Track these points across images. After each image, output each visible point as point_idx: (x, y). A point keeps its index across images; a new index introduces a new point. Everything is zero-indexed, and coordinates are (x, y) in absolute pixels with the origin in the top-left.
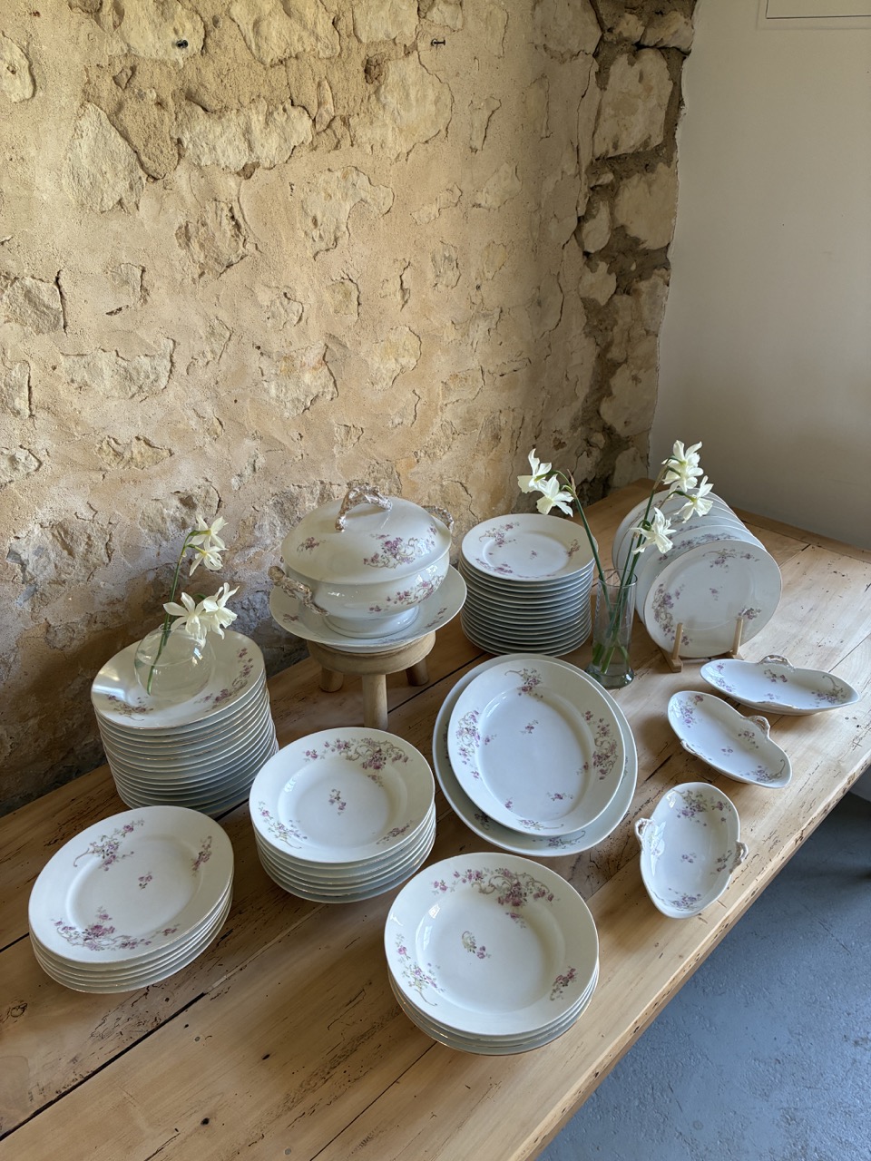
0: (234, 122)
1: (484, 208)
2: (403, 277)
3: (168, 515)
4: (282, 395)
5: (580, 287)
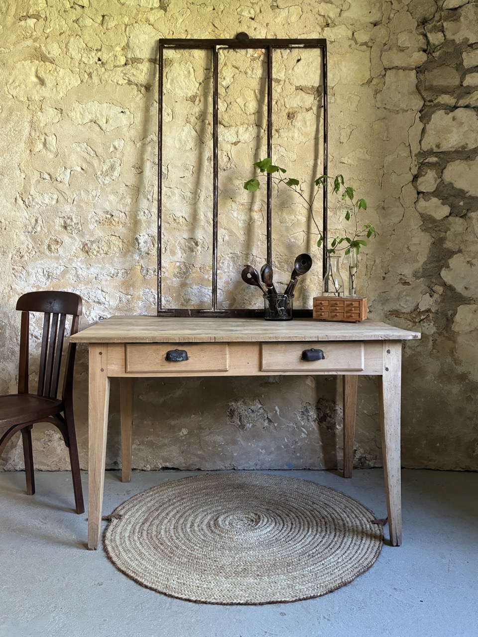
0: (233, 130)
1: (347, 164)
4: (239, 217)
5: (418, 207)
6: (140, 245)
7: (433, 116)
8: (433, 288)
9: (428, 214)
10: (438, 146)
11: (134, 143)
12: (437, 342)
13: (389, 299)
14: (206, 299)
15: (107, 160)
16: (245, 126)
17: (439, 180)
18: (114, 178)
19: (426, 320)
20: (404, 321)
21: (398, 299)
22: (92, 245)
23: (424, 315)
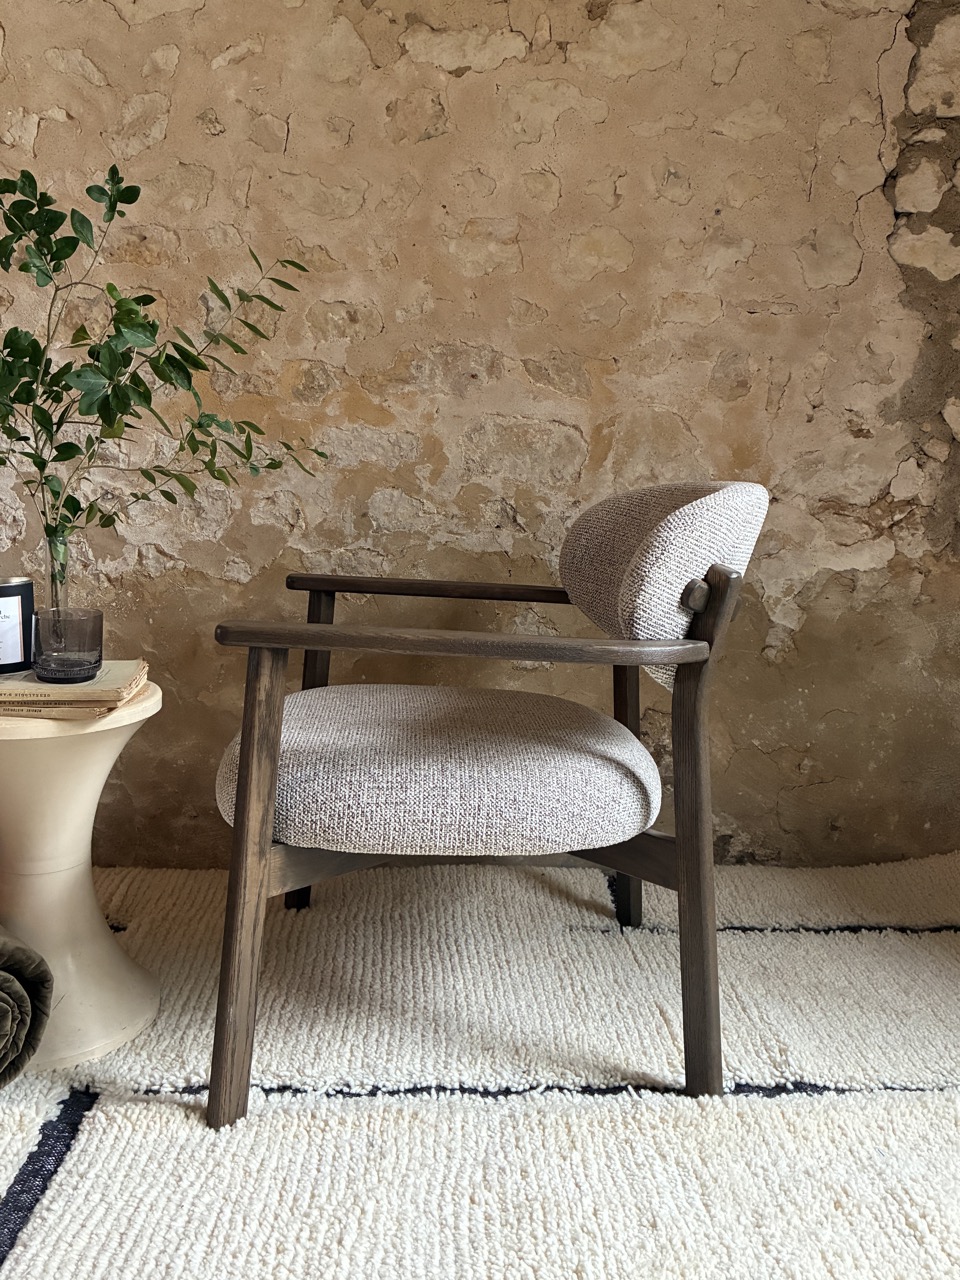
0: (453, 39)
1: (729, 137)
2: (617, 184)
3: (332, 319)
4: (462, 255)
5: (894, 247)
6: (212, 315)
7: (937, 26)
8: (925, 448)
9: (919, 265)
10: (948, 101)
11: (205, 58)
12: (930, 577)
13: (819, 470)
14: (374, 458)
15: (136, 98)
16: (482, 31)
17: (946, 187)
18: (151, 143)
19: (907, 524)
20: (854, 524)
21: (843, 469)
22: (90, 309)
23: (901, 512)
